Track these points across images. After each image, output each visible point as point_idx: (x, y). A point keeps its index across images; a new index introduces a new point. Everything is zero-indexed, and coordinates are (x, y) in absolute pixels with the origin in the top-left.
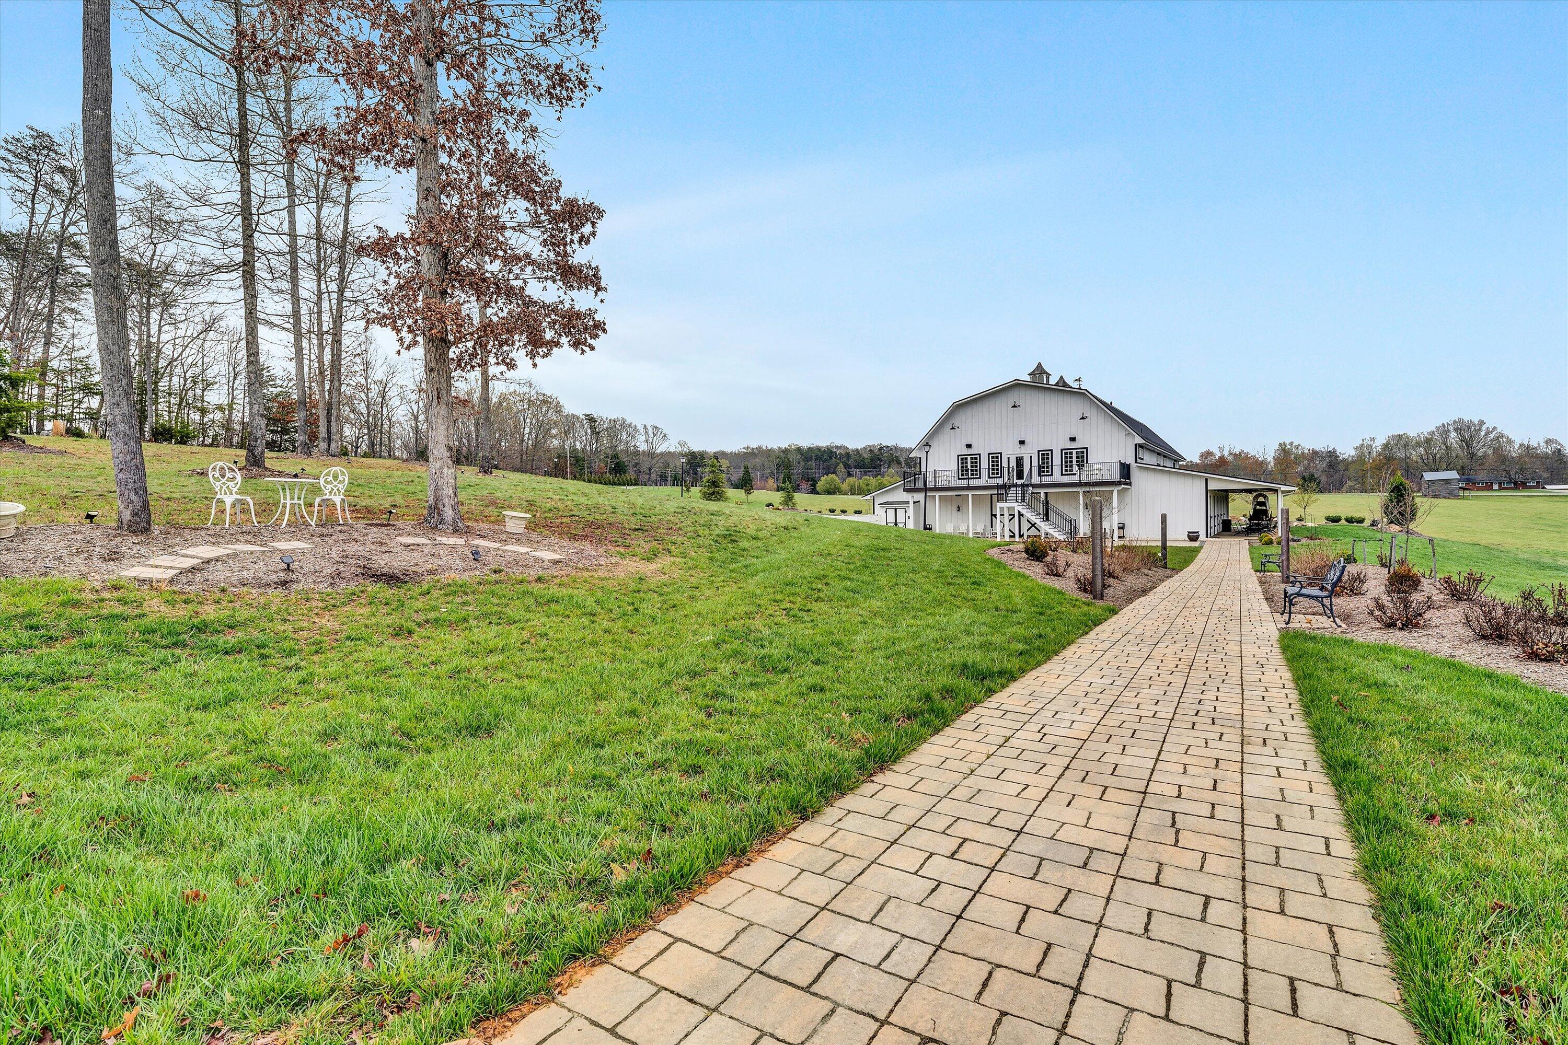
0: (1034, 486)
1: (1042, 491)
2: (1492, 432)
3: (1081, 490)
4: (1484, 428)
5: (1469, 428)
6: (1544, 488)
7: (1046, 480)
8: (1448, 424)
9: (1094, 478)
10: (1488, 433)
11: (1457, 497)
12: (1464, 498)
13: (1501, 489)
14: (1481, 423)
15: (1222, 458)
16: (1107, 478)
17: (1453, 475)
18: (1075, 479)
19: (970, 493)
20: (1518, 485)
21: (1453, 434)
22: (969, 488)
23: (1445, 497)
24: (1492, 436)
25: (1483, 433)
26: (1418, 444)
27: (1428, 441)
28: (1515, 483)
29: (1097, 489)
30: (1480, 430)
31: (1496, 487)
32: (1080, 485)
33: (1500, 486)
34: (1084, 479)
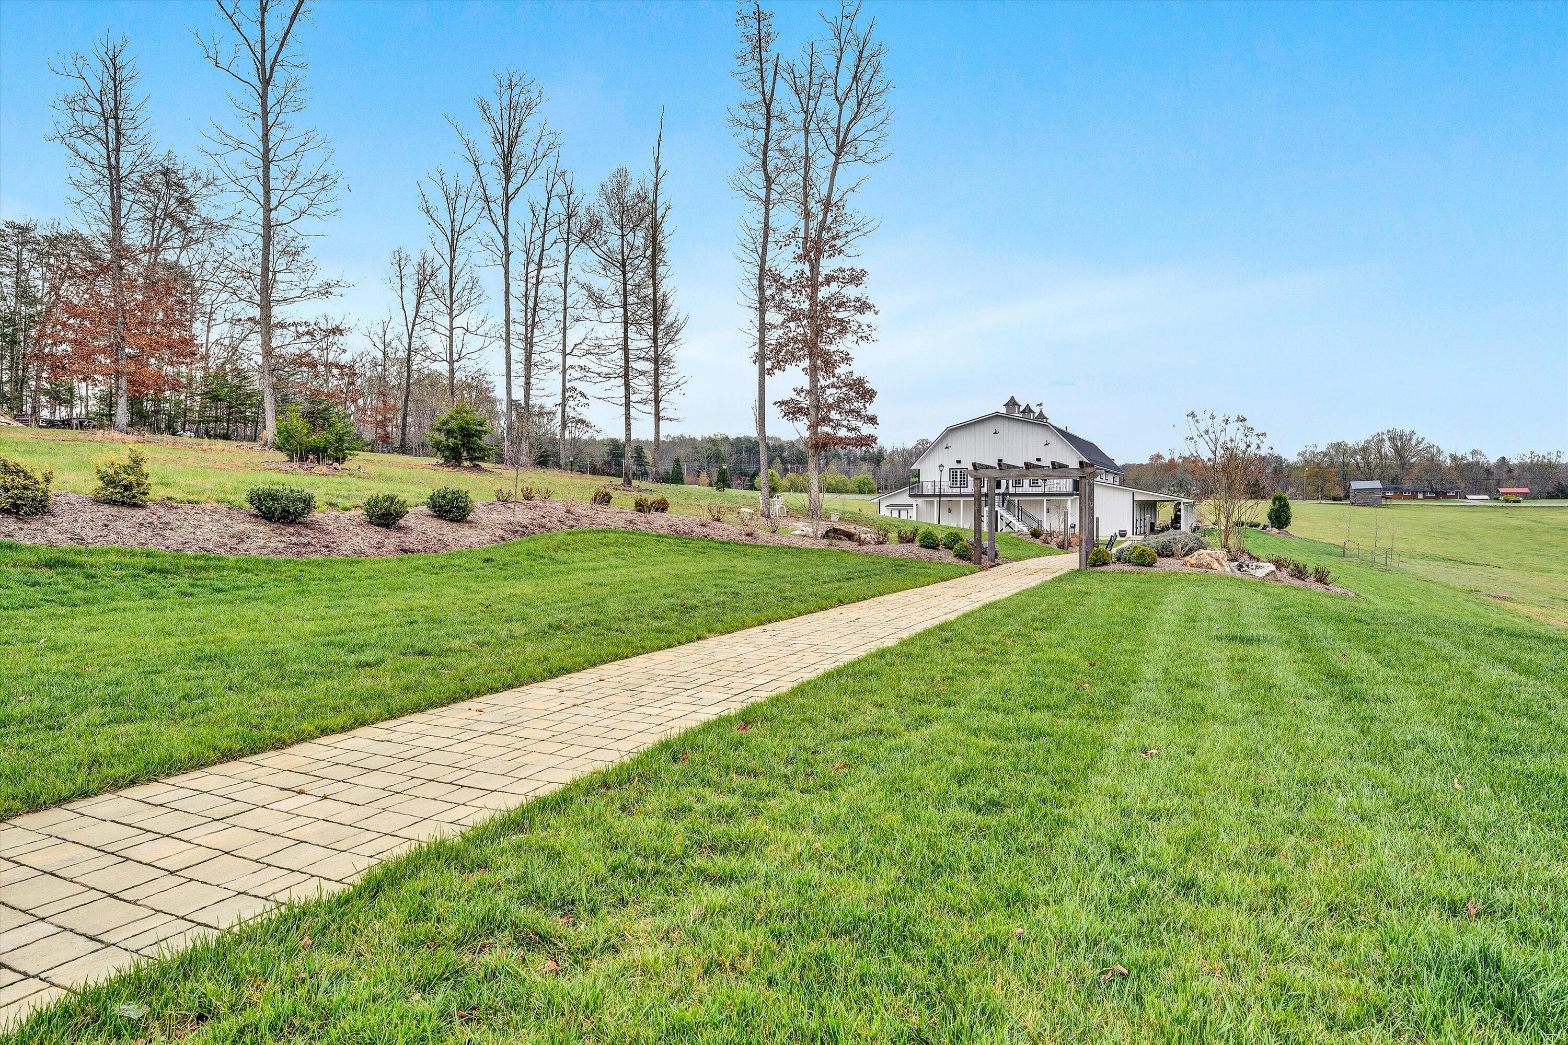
0: (1011, 495)
1: (1016, 499)
2: (1421, 442)
3: (1045, 499)
4: (1414, 438)
5: (1401, 437)
6: (1466, 498)
7: (1019, 490)
8: (1383, 434)
9: (1054, 490)
10: (1419, 443)
11: (1380, 505)
12: (1386, 506)
13: (1425, 498)
14: (1412, 433)
15: (1172, 461)
16: (1063, 490)
17: (1377, 484)
18: (1039, 490)
19: (962, 499)
20: (1440, 495)
21: (1387, 443)
22: (961, 495)
23: (1369, 505)
24: (1421, 446)
25: (1414, 443)
26: (1355, 452)
27: (1364, 449)
28: (1437, 493)
29: (1058, 498)
30: (1410, 440)
31: (1420, 496)
32: (1044, 495)
33: (1424, 495)
34: (1047, 491)
